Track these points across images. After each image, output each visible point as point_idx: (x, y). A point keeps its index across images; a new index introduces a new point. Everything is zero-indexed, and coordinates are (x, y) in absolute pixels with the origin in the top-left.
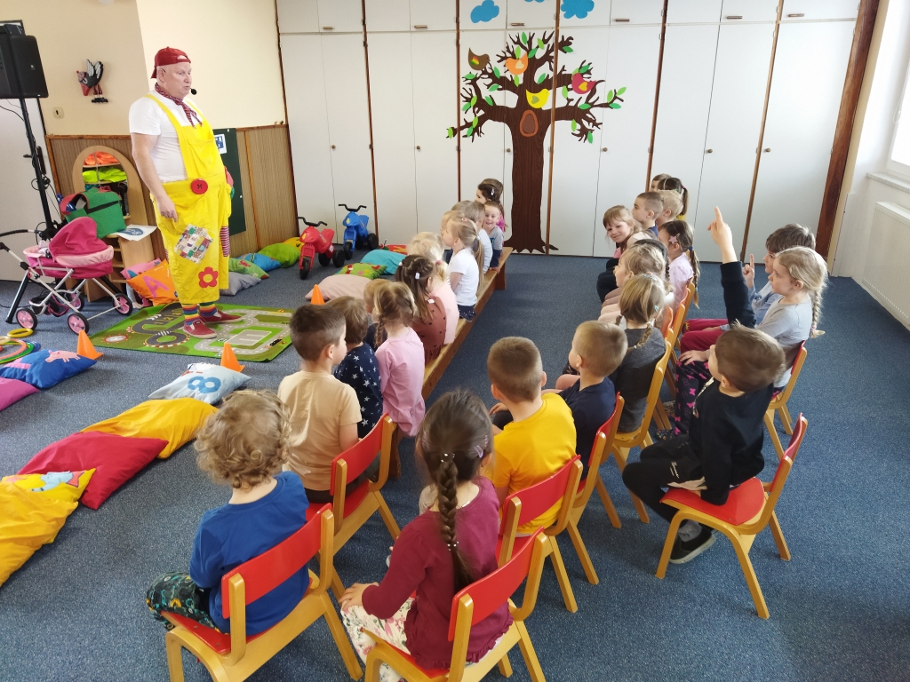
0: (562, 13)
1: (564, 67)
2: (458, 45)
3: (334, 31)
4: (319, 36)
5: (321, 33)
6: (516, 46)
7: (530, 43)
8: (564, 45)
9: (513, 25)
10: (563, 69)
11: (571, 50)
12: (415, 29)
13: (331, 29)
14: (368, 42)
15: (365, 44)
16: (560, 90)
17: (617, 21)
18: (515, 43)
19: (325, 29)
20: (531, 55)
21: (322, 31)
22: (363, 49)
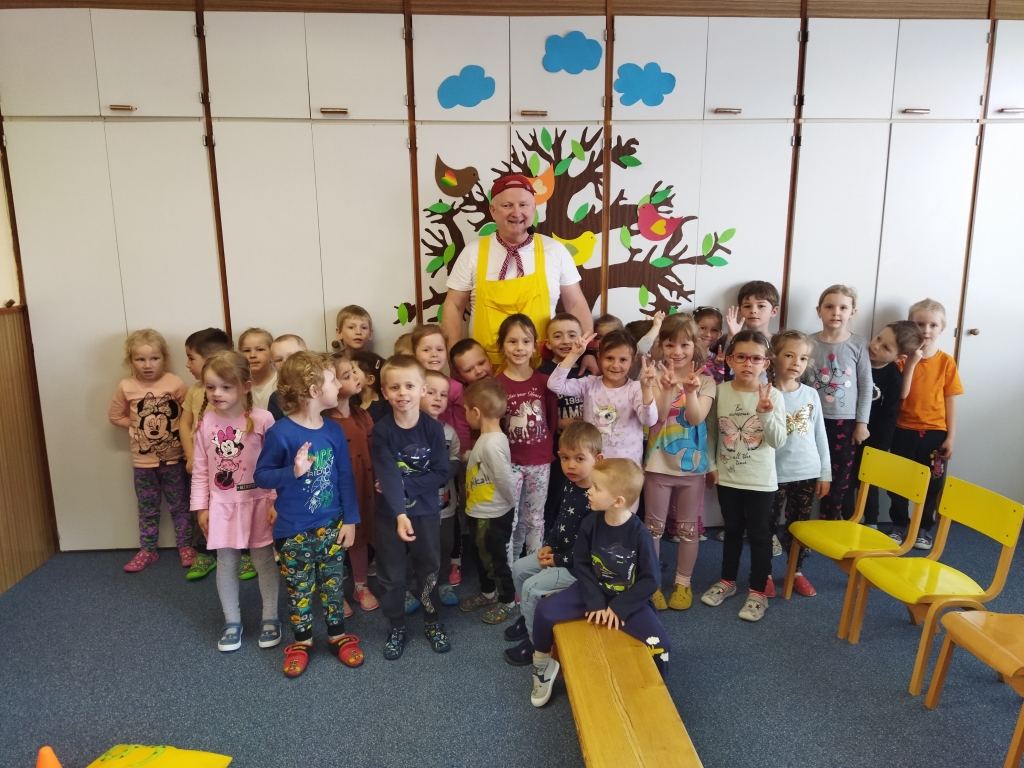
0: (616, 96)
1: (622, 192)
2: (413, 149)
3: (134, 114)
4: (100, 124)
5: (105, 118)
6: (530, 154)
7: (557, 147)
8: (623, 153)
9: (524, 114)
10: (621, 196)
11: (637, 163)
12: (320, 116)
13: (128, 108)
14: (216, 137)
15: (209, 143)
16: (615, 234)
17: (717, 111)
18: (529, 148)
19: (114, 108)
20: (560, 171)
21: (108, 113)
22: (204, 151)
